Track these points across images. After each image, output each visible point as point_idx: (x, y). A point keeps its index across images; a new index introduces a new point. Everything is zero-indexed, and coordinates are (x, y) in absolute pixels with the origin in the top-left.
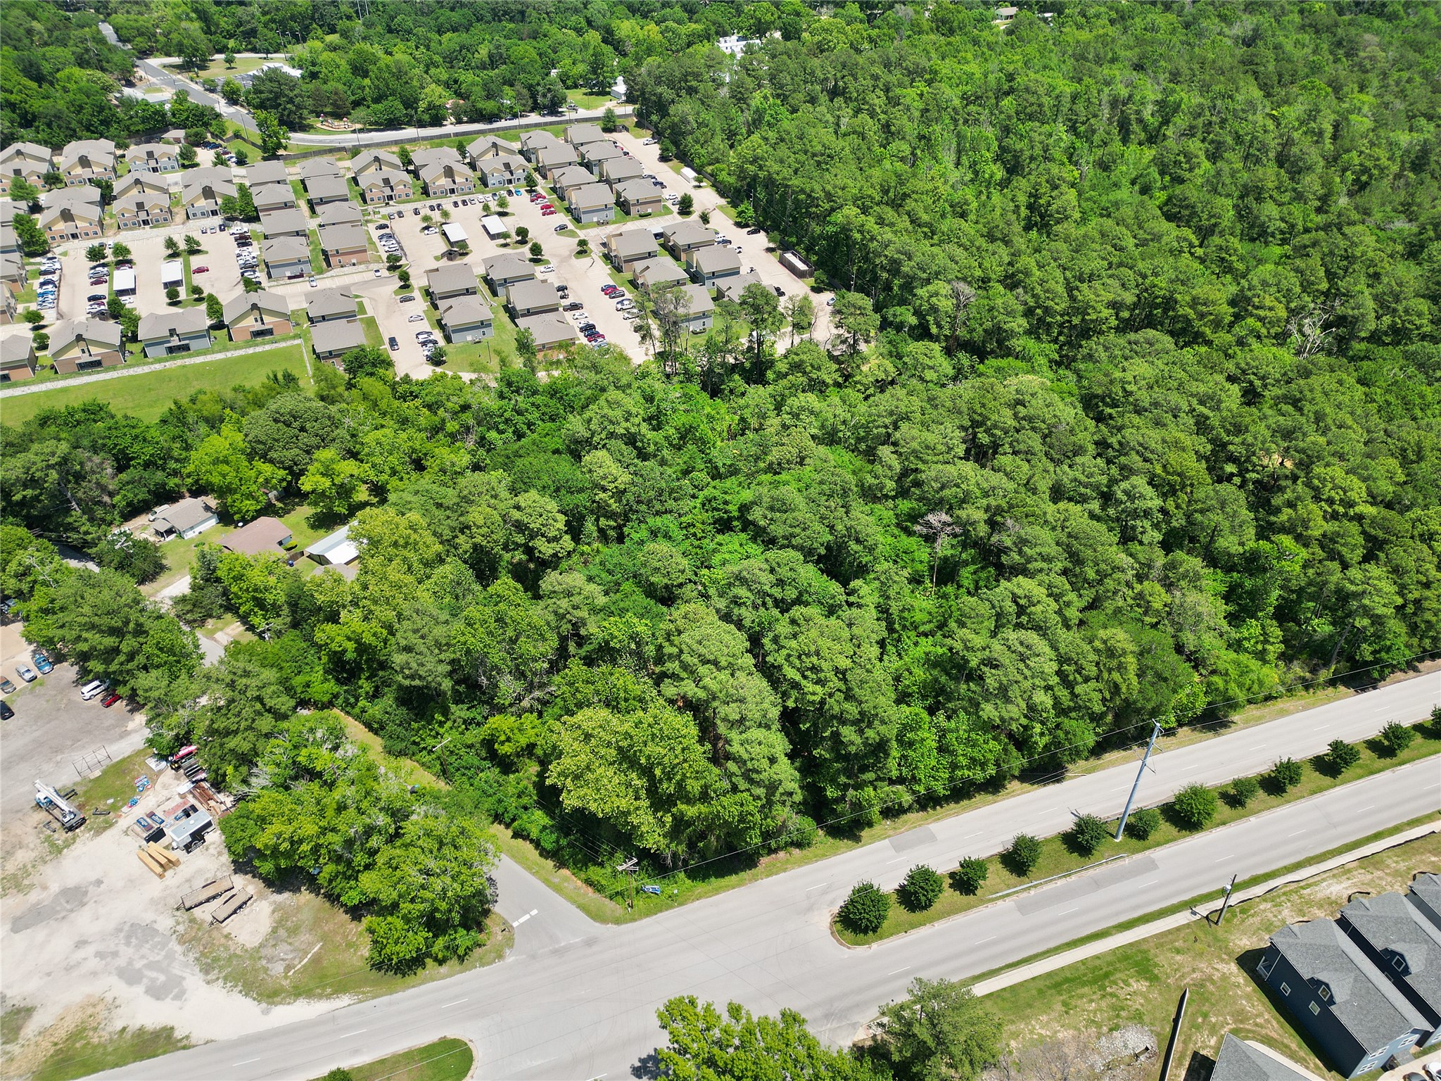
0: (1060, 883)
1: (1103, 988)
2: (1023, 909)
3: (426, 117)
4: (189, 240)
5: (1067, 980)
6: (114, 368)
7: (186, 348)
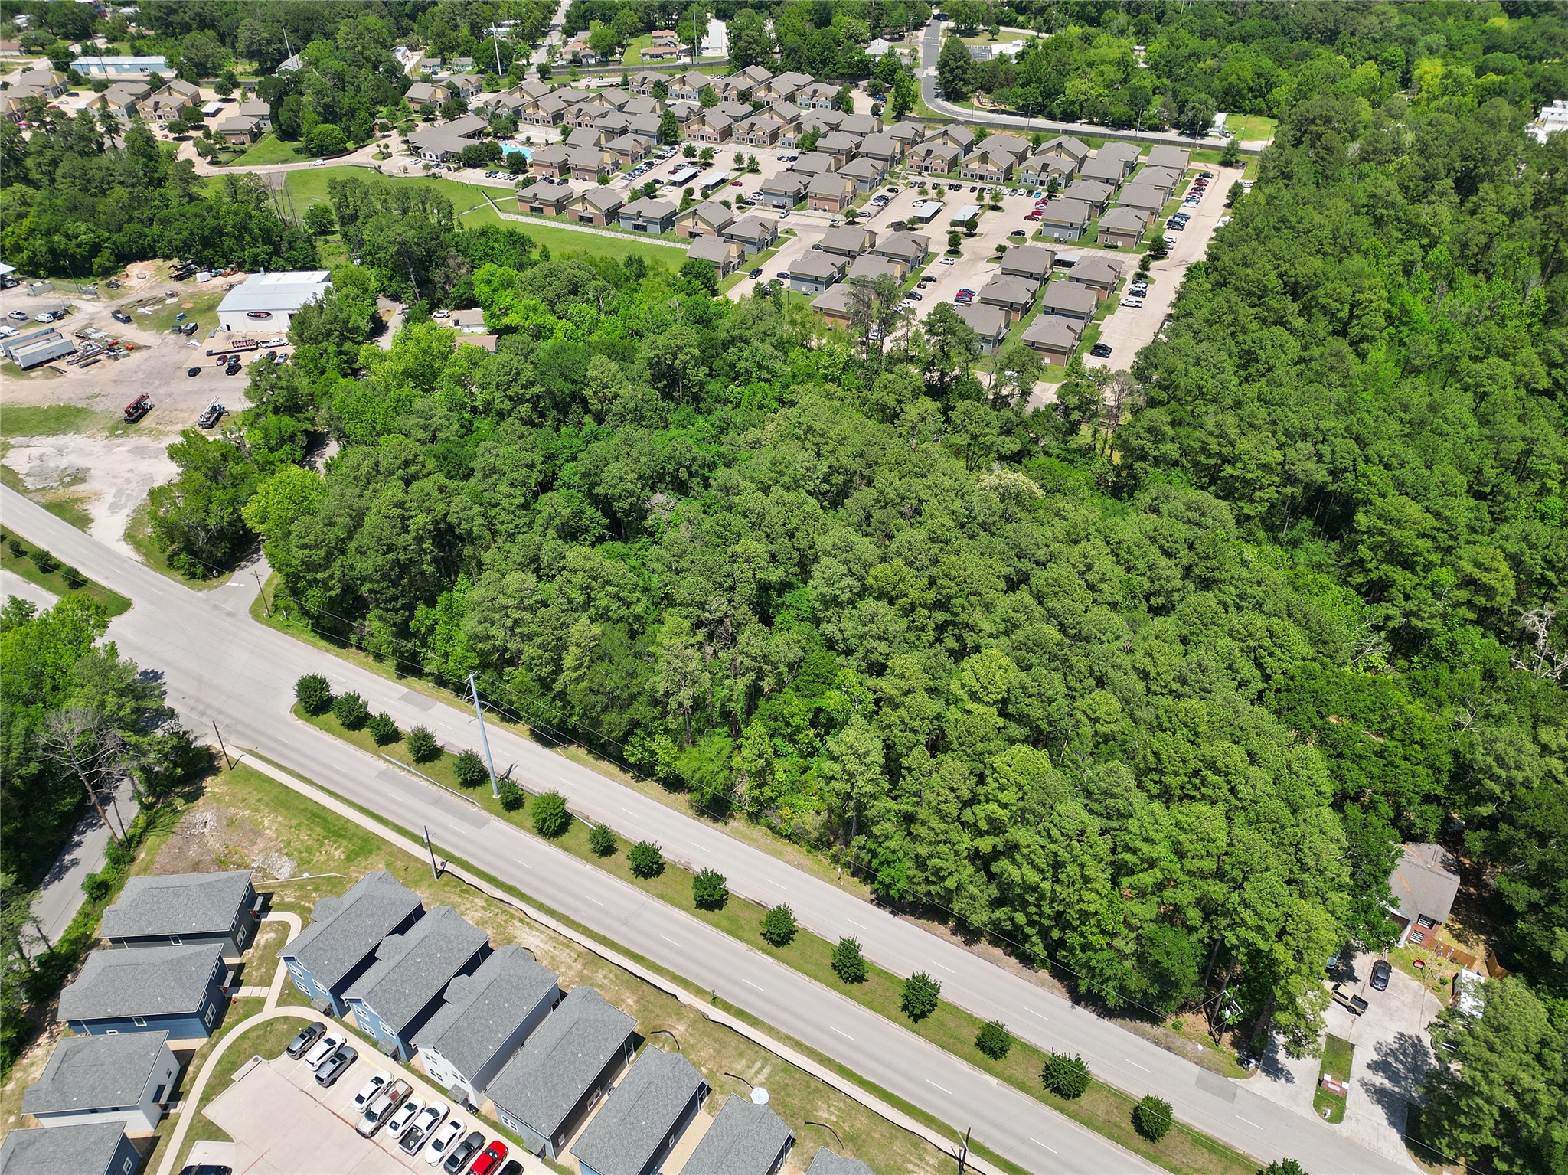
0: (424, 783)
1: (325, 838)
4: (752, 160)
5: (324, 819)
7: (644, 228)
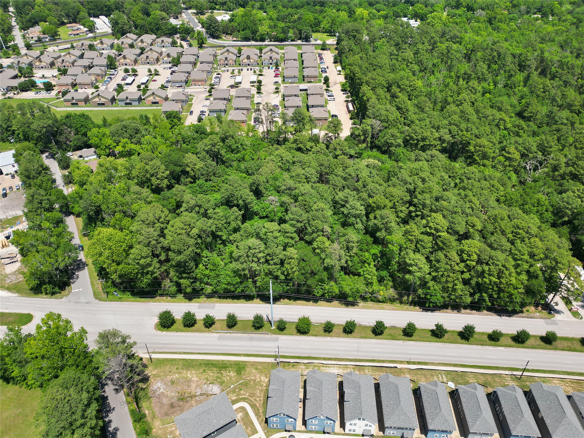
0: (240, 335)
2: (219, 338)
3: (258, 38)
4: (156, 70)
5: (213, 364)
6: (107, 107)
7: (130, 104)
